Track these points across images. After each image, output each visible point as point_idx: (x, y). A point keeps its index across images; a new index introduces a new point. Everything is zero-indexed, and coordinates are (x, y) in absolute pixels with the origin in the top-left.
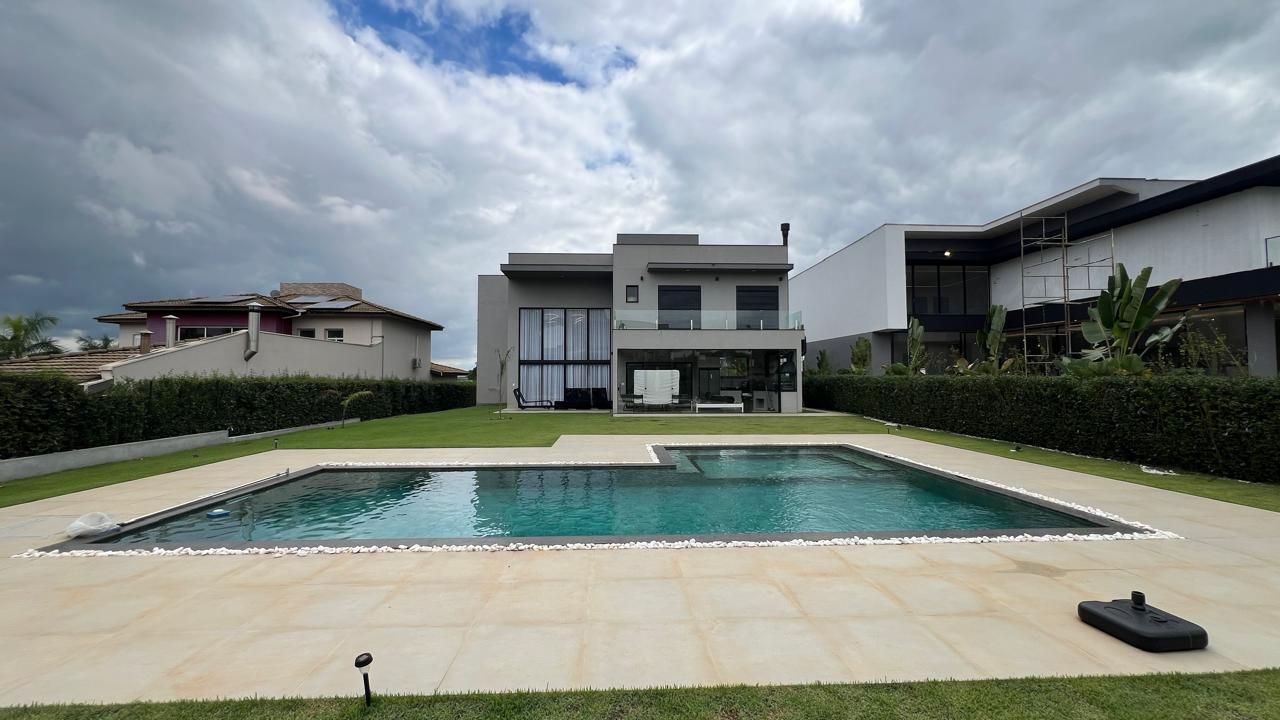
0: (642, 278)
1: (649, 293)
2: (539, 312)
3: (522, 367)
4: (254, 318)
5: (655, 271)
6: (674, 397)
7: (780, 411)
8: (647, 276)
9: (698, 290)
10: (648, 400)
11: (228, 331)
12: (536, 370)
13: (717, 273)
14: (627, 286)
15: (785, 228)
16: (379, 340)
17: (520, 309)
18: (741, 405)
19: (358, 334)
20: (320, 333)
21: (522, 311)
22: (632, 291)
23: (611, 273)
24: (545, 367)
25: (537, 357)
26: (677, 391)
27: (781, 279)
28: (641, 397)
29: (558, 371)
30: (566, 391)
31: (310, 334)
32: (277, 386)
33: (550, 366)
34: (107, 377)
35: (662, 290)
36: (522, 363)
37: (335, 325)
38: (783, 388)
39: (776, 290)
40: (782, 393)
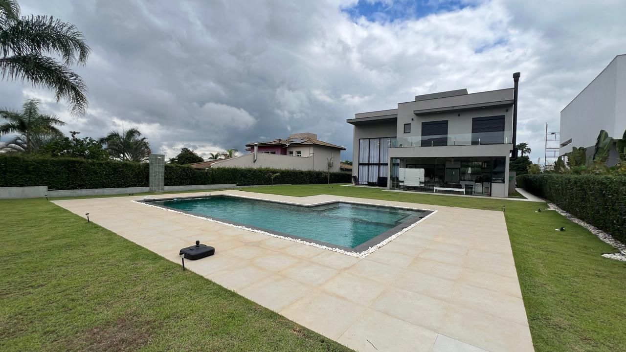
0: (413, 119)
1: (417, 127)
2: (368, 140)
3: (360, 166)
4: (256, 148)
5: (419, 115)
6: (421, 183)
7: (490, 196)
8: (414, 117)
9: (446, 123)
10: (407, 184)
11: (269, 153)
12: (366, 167)
13: (458, 112)
14: (405, 124)
15: (516, 76)
16: (312, 155)
17: (360, 139)
18: (463, 190)
19: (307, 153)
20: (295, 154)
21: (361, 141)
22: (407, 128)
23: (397, 118)
24: (370, 166)
25: (367, 162)
26: (423, 180)
27: (507, 111)
28: (403, 182)
29: (376, 168)
30: (379, 178)
31: (291, 153)
32: (255, 171)
33: (372, 166)
34: (212, 167)
35: (424, 125)
36: (360, 164)
37: (299, 150)
38: (494, 180)
39: (502, 119)
40: (492, 184)
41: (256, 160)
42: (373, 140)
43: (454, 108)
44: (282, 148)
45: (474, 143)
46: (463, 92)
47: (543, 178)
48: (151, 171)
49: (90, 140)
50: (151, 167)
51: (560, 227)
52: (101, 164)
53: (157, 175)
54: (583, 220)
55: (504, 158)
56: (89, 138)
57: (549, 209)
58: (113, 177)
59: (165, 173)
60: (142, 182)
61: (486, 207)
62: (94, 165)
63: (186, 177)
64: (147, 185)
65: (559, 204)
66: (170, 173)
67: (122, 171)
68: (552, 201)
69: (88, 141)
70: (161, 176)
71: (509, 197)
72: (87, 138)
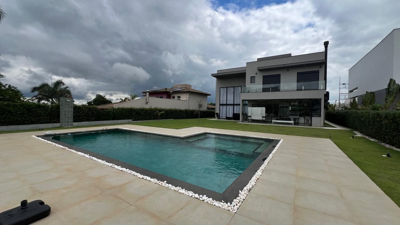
0: (256, 74)
1: (259, 79)
2: (226, 88)
3: (221, 106)
4: (148, 94)
5: (261, 70)
6: (263, 117)
7: (311, 125)
8: (258, 72)
9: (279, 76)
10: (253, 118)
11: (158, 97)
12: (225, 107)
13: (288, 68)
14: (251, 77)
15: (326, 44)
16: (188, 99)
17: (220, 88)
18: (292, 122)
19: (184, 97)
20: (176, 98)
22: (253, 79)
23: (245, 73)
24: (227, 106)
25: (225, 103)
26: (264, 115)
27: (321, 67)
28: (251, 116)
29: (231, 107)
30: (234, 114)
31: (174, 97)
32: (147, 110)
33: (229, 106)
35: (264, 77)
36: (220, 105)
37: (179, 95)
38: (313, 115)
39: (318, 72)
40: (313, 118)
41: (147, 102)
42: (229, 88)
43: (285, 66)
44: (167, 94)
46: (289, 55)
48: (61, 111)
49: (9, 86)
50: (61, 107)
51: (387, 153)
52: (16, 106)
53: (66, 113)
55: (320, 99)
56: (8, 85)
57: (357, 136)
58: (27, 116)
59: (74, 112)
60: (55, 119)
62: (9, 106)
63: (91, 115)
64: (59, 122)
65: (363, 132)
66: (79, 112)
67: (35, 110)
68: (356, 129)
69: (7, 87)
70: (71, 114)
71: (324, 127)
72: (6, 85)
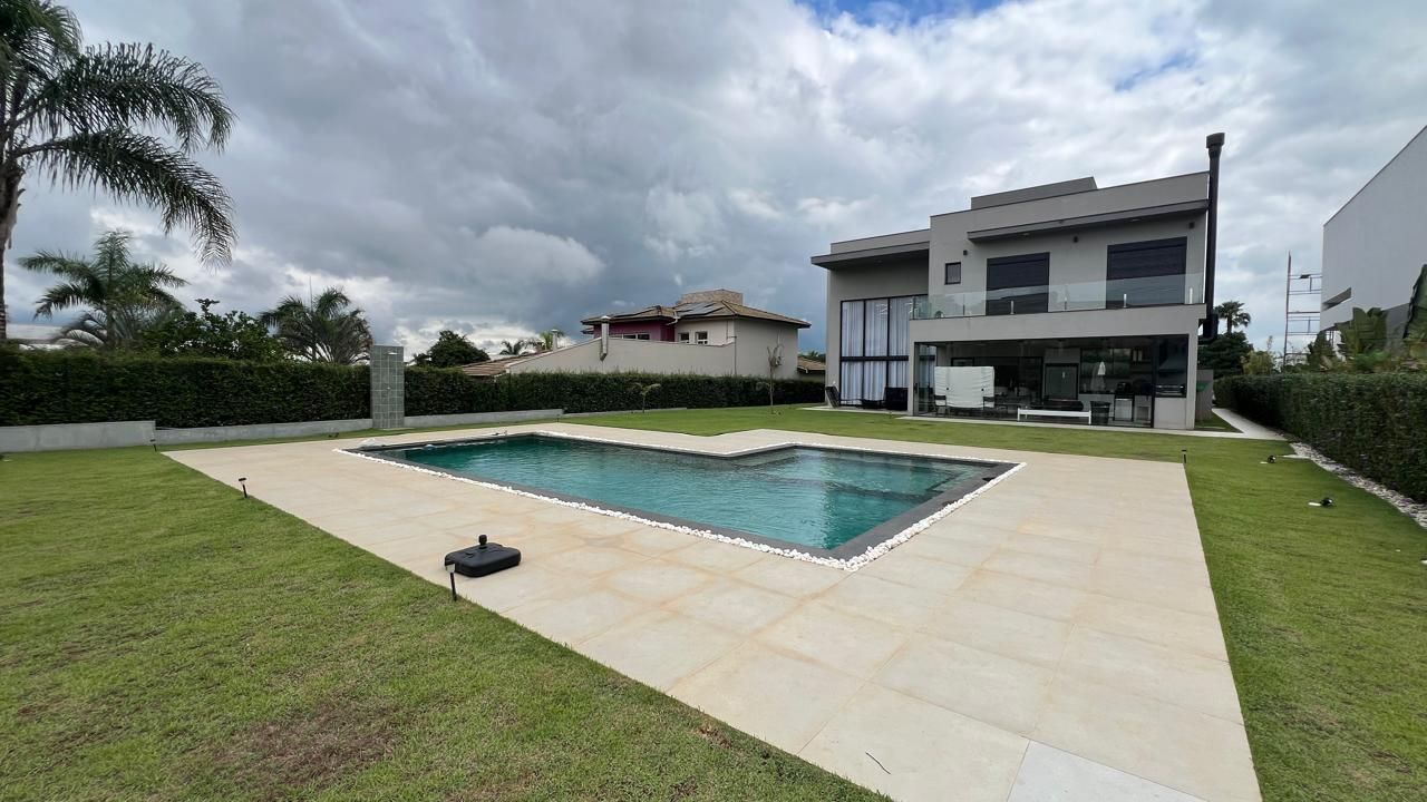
0: (965, 253)
1: (975, 271)
2: (862, 303)
3: (843, 364)
4: (605, 327)
5: (982, 241)
6: (986, 399)
7: (1152, 426)
8: (970, 246)
9: (1044, 260)
10: (953, 402)
11: (634, 337)
12: (859, 365)
13: (1074, 232)
14: (947, 265)
15: (1215, 143)
16: (732, 340)
17: (842, 302)
18: (1088, 414)
19: (720, 335)
20: (693, 338)
21: (844, 304)
22: (952, 272)
23: (928, 251)
24: (867, 364)
25: (859, 354)
26: (990, 392)
27: (1192, 226)
28: (944, 398)
29: (880, 367)
30: (888, 389)
31: (685, 337)
32: (604, 380)
33: (872, 363)
34: (508, 371)
35: (992, 264)
36: (842, 359)
37: (702, 329)
38: (1160, 390)
39: (1181, 244)
40: (1157, 399)
41: (605, 355)
42: (873, 302)
43: (1065, 224)
44: (663, 326)
45: (1113, 304)
46: (1086, 186)
47: (1279, 382)
48: (374, 383)
49: (240, 317)
50: (373, 374)
51: (1322, 498)
52: (267, 370)
53: (388, 391)
54: (1377, 480)
55: (1184, 339)
56: (239, 314)
57: (1294, 456)
58: (293, 398)
59: (406, 387)
60: (357, 407)
61: (1141, 454)
62: (252, 373)
63: (451, 397)
64: (367, 415)
65: (1319, 445)
66: (417, 388)
67: (311, 383)
68: (1303, 437)
69: (236, 318)
70: (397, 394)
71: (1195, 429)
72: (234, 313)
